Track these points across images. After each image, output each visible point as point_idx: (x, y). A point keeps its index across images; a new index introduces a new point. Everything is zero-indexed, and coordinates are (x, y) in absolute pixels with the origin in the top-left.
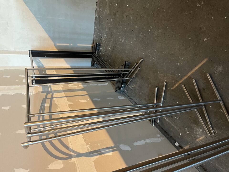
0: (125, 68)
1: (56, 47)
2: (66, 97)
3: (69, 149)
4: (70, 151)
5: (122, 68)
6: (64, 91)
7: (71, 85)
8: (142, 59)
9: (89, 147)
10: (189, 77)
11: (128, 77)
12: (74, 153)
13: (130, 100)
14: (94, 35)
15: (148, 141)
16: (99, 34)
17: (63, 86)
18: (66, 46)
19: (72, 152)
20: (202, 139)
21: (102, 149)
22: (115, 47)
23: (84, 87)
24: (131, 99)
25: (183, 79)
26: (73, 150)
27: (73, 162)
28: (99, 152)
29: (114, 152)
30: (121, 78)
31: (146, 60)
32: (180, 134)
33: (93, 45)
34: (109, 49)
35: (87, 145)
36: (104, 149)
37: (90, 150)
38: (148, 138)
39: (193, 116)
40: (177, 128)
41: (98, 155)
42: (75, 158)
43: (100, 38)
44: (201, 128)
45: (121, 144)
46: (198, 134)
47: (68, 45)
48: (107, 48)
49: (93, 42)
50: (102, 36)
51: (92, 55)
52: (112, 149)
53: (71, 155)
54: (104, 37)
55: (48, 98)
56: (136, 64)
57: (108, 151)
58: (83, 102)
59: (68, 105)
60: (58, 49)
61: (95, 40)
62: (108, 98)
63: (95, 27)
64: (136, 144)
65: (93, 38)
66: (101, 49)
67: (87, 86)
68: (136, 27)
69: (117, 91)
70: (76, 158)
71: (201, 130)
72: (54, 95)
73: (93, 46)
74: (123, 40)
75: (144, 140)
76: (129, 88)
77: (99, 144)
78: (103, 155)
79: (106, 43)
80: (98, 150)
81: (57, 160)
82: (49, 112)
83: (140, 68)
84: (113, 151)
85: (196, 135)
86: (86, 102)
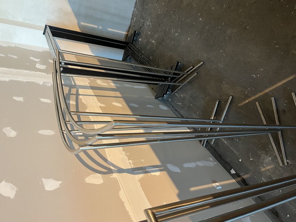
0: (175, 70)
1: (80, 26)
2: (96, 96)
3: (107, 162)
4: (109, 164)
5: (171, 69)
6: (92, 88)
7: (100, 82)
8: (202, 63)
9: (131, 163)
10: (266, 93)
11: (177, 82)
12: (114, 168)
13: (174, 111)
14: (132, 20)
15: (200, 164)
16: (140, 20)
17: (89, 82)
18: (94, 28)
19: (111, 166)
20: (269, 169)
21: (147, 167)
22: (163, 40)
23: (116, 87)
24: (176, 110)
25: (257, 96)
26: (113, 164)
27: (114, 178)
28: (144, 169)
29: (161, 172)
30: (168, 82)
31: (208, 64)
32: (240, 160)
33: (128, 32)
34: (153, 42)
35: (129, 160)
36: (149, 166)
37: (133, 166)
38: (199, 160)
39: (262, 141)
40: (236, 153)
41: (143, 173)
42: (116, 173)
43: (141, 25)
44: (270, 156)
45: (168, 163)
46: (265, 162)
47: (96, 26)
48: (150, 41)
49: (129, 30)
50: (144, 23)
51: (126, 46)
52: (159, 168)
53: (111, 169)
54: (147, 26)
55: (72, 94)
56: (192, 67)
57: (155, 170)
58: (117, 105)
59: (99, 107)
60: (81, 30)
61: (132, 26)
62: (148, 106)
63: (135, 9)
64: (186, 165)
65: (129, 23)
66: (140, 40)
67: (119, 86)
68: (199, 19)
69: (158, 98)
70: (118, 174)
71: (270, 158)
72: (79, 90)
73: (127, 35)
74: (177, 33)
75: (195, 162)
76: (176, 96)
77: (143, 160)
78: (149, 174)
79: (150, 33)
80: (142, 167)
81: (95, 174)
82: (76, 111)
83: (197, 73)
84: (160, 170)
85: (263, 163)
86: (121, 106)
